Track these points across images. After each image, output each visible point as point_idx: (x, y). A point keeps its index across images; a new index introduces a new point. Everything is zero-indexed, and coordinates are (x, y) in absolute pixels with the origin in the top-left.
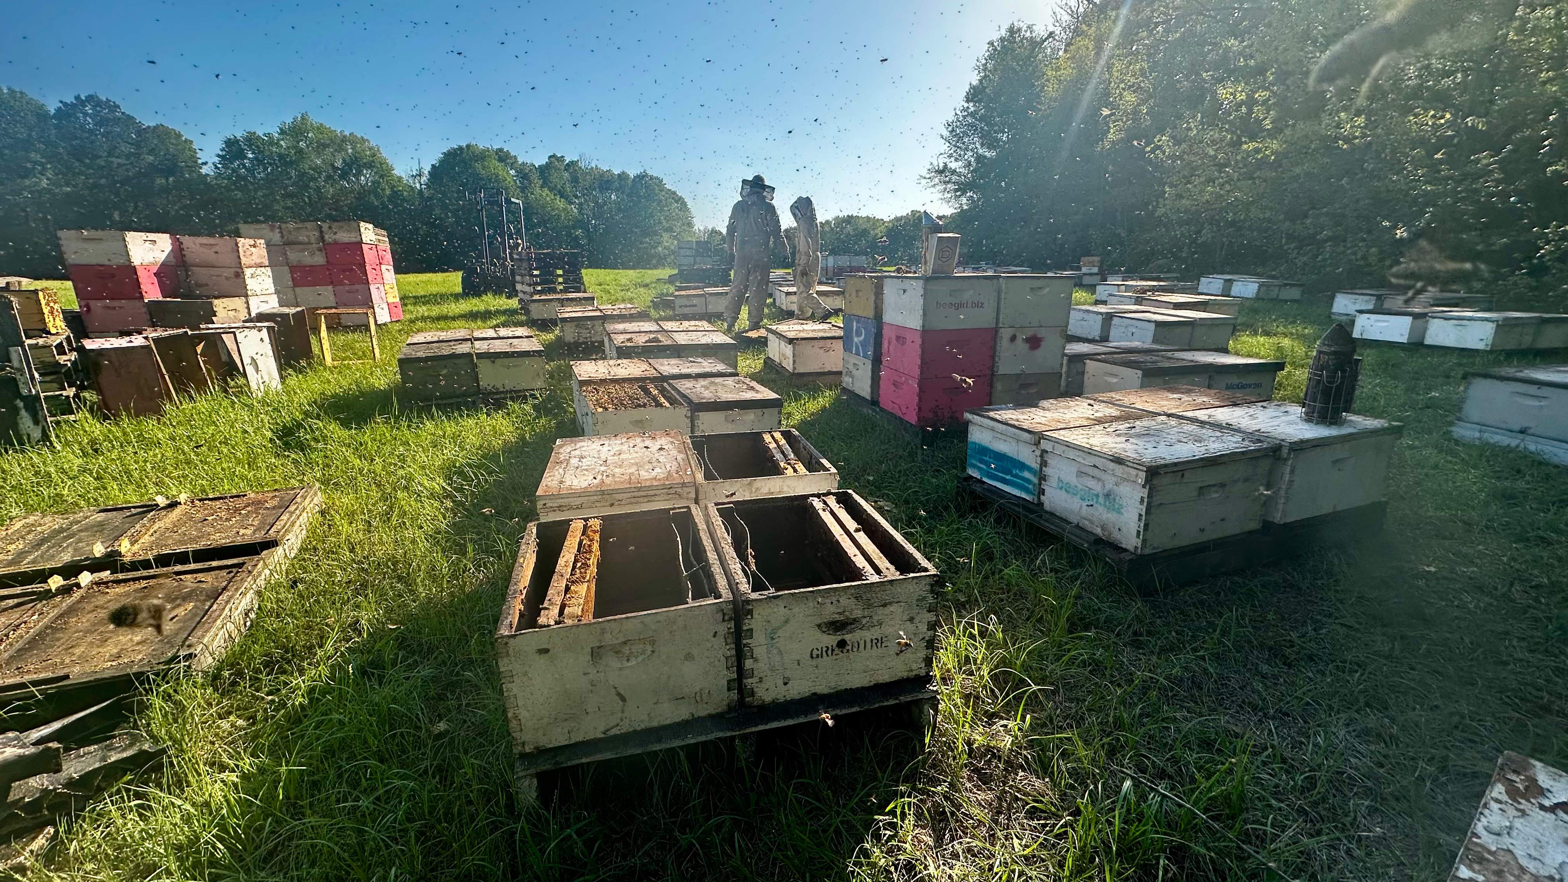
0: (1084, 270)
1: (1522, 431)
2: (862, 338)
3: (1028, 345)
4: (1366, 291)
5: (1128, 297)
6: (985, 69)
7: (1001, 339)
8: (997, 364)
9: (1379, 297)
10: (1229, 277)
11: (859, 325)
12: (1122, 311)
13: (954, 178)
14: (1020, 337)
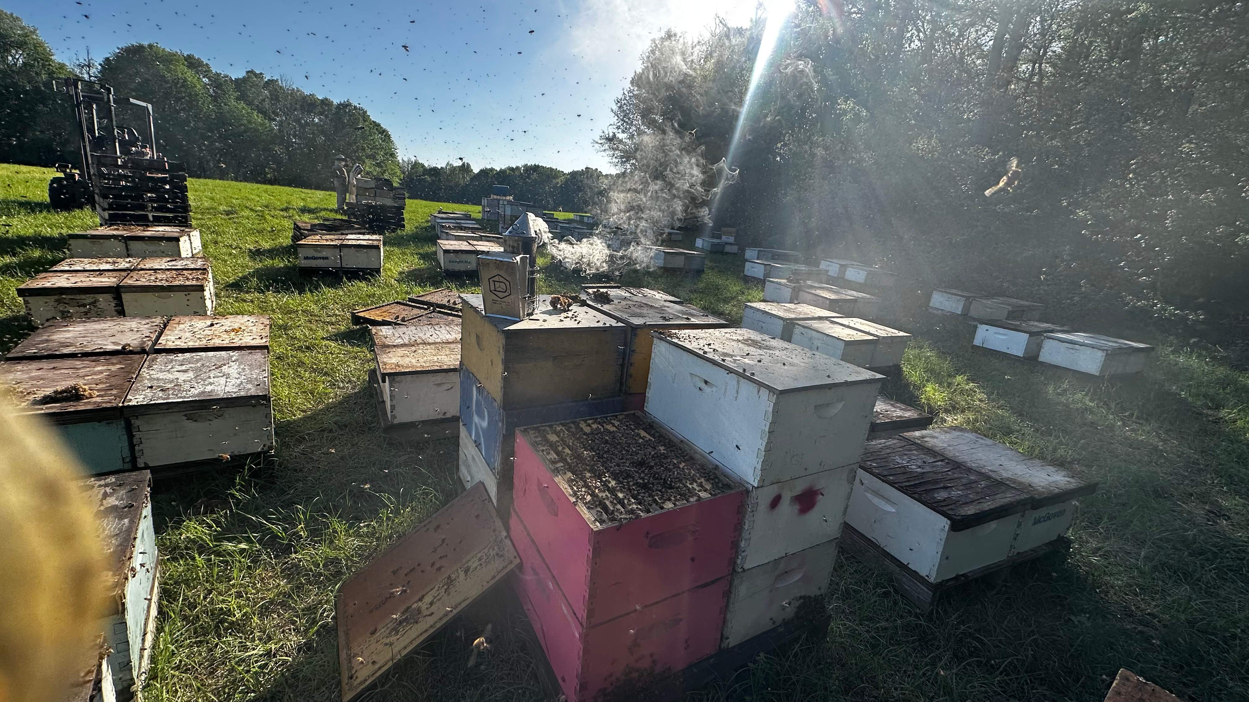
0: (724, 238)
2: (485, 424)
3: (797, 507)
4: (955, 291)
5: (785, 285)
6: (648, 61)
7: (755, 509)
8: (743, 554)
9: (967, 298)
10: (843, 262)
11: (480, 398)
12: (801, 316)
13: (621, 147)
14: (787, 497)
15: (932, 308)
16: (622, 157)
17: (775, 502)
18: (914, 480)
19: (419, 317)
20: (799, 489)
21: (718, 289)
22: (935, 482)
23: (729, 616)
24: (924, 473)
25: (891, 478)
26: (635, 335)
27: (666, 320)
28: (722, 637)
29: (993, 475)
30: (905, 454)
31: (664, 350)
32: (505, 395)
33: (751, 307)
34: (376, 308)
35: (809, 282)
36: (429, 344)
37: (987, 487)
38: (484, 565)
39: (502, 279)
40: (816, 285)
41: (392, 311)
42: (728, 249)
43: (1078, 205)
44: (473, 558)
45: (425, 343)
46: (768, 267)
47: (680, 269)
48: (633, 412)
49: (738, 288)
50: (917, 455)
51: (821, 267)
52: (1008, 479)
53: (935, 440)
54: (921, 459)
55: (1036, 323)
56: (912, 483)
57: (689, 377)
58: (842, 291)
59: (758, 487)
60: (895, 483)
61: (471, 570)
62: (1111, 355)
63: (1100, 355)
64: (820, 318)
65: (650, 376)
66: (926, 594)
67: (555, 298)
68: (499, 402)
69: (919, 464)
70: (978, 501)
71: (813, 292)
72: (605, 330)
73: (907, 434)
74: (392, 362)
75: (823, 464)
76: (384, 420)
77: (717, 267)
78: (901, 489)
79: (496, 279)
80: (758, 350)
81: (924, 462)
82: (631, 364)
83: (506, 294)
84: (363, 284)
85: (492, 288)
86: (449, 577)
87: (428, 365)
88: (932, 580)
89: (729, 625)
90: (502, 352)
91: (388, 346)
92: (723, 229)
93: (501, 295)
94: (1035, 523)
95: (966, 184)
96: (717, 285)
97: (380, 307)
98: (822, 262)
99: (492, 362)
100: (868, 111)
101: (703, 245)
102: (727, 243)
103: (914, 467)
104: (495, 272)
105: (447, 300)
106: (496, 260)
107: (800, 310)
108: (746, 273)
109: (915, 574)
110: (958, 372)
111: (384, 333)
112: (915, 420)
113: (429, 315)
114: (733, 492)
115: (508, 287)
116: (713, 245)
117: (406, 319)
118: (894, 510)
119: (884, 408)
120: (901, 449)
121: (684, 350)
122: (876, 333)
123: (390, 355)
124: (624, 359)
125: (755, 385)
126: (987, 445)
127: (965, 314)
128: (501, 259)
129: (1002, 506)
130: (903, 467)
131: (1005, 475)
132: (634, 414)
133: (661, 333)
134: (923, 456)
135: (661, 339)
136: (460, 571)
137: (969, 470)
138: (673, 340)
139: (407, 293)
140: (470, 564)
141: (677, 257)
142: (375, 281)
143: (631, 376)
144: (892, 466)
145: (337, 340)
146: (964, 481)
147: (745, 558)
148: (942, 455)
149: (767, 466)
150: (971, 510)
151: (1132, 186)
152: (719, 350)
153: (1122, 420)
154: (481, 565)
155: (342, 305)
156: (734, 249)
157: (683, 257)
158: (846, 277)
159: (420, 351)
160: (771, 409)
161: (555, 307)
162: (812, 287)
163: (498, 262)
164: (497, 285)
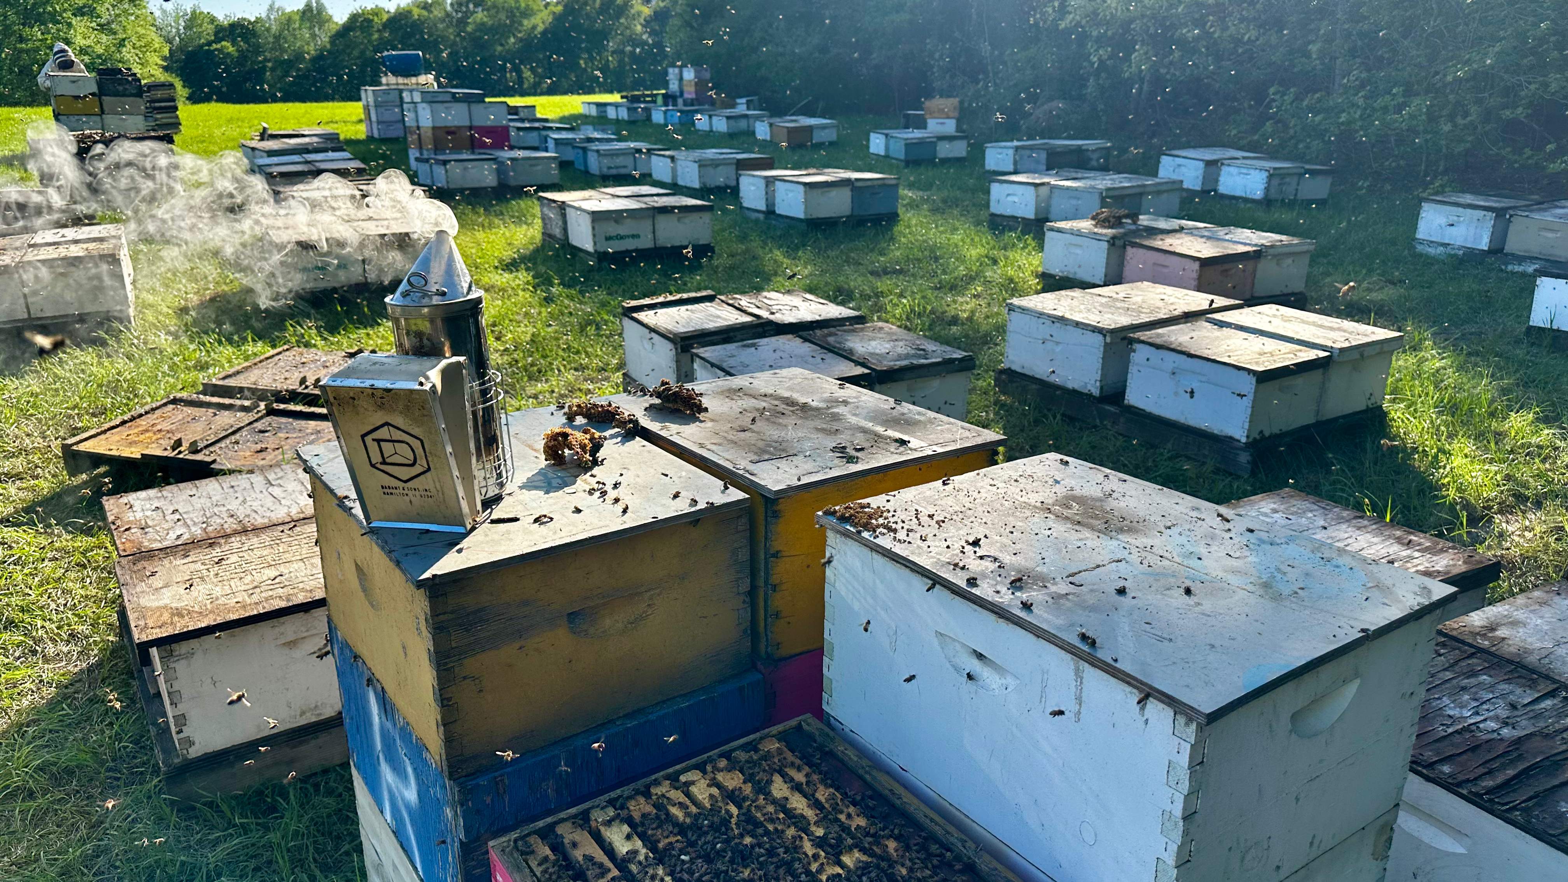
0: (933, 125)
2: (411, 795)
4: (1468, 199)
5: (1091, 235)
9: (1499, 213)
10: (1209, 156)
11: (389, 725)
12: (1144, 318)
15: (1421, 242)
18: (1503, 767)
19: (234, 433)
21: (936, 259)
24: (1519, 740)
25: (1446, 769)
26: (776, 515)
27: (851, 460)
30: (1463, 689)
31: (858, 564)
34: (124, 423)
35: (1144, 220)
36: (257, 530)
39: (398, 435)
40: (1162, 224)
41: (165, 426)
42: (944, 150)
46: (1044, 191)
48: (793, 722)
49: (982, 251)
50: (1491, 688)
51: (1162, 173)
53: (1523, 633)
54: (1503, 696)
56: (1500, 779)
57: (935, 642)
60: (1459, 784)
64: (1189, 317)
65: (827, 625)
68: (437, 758)
69: (1503, 713)
71: (1158, 243)
74: (161, 603)
75: (1317, 841)
76: (164, 751)
78: (1474, 800)
79: (383, 433)
80: (1105, 541)
81: (1513, 707)
82: (774, 588)
83: (417, 469)
84: (88, 356)
85: (376, 458)
87: (255, 598)
90: (426, 633)
91: (149, 555)
93: (405, 473)
96: (932, 249)
97: (133, 419)
98: (1165, 159)
99: (404, 647)
101: (887, 148)
102: (942, 138)
103: (1493, 725)
104: (378, 418)
105: (297, 376)
107: (1139, 299)
108: (995, 208)
111: (139, 515)
113: (259, 425)
115: (419, 451)
116: (909, 144)
117: (201, 445)
118: (1462, 850)
119: (1383, 552)
120: (1448, 675)
121: (912, 570)
122: (1325, 341)
123: (156, 581)
125: (1128, 689)
127: (1497, 250)
128: (389, 386)
132: (799, 727)
133: (844, 518)
134: (1505, 687)
135: (846, 534)
138: (878, 539)
139: (202, 367)
141: (832, 192)
142: (119, 342)
143: (777, 615)
144: (1441, 731)
145: (31, 523)
148: (1547, 677)
152: (1007, 559)
155: (39, 421)
156: (960, 149)
157: (848, 190)
159: (234, 558)
160: (1184, 760)
162: (1153, 232)
163: (379, 394)
164: (387, 448)
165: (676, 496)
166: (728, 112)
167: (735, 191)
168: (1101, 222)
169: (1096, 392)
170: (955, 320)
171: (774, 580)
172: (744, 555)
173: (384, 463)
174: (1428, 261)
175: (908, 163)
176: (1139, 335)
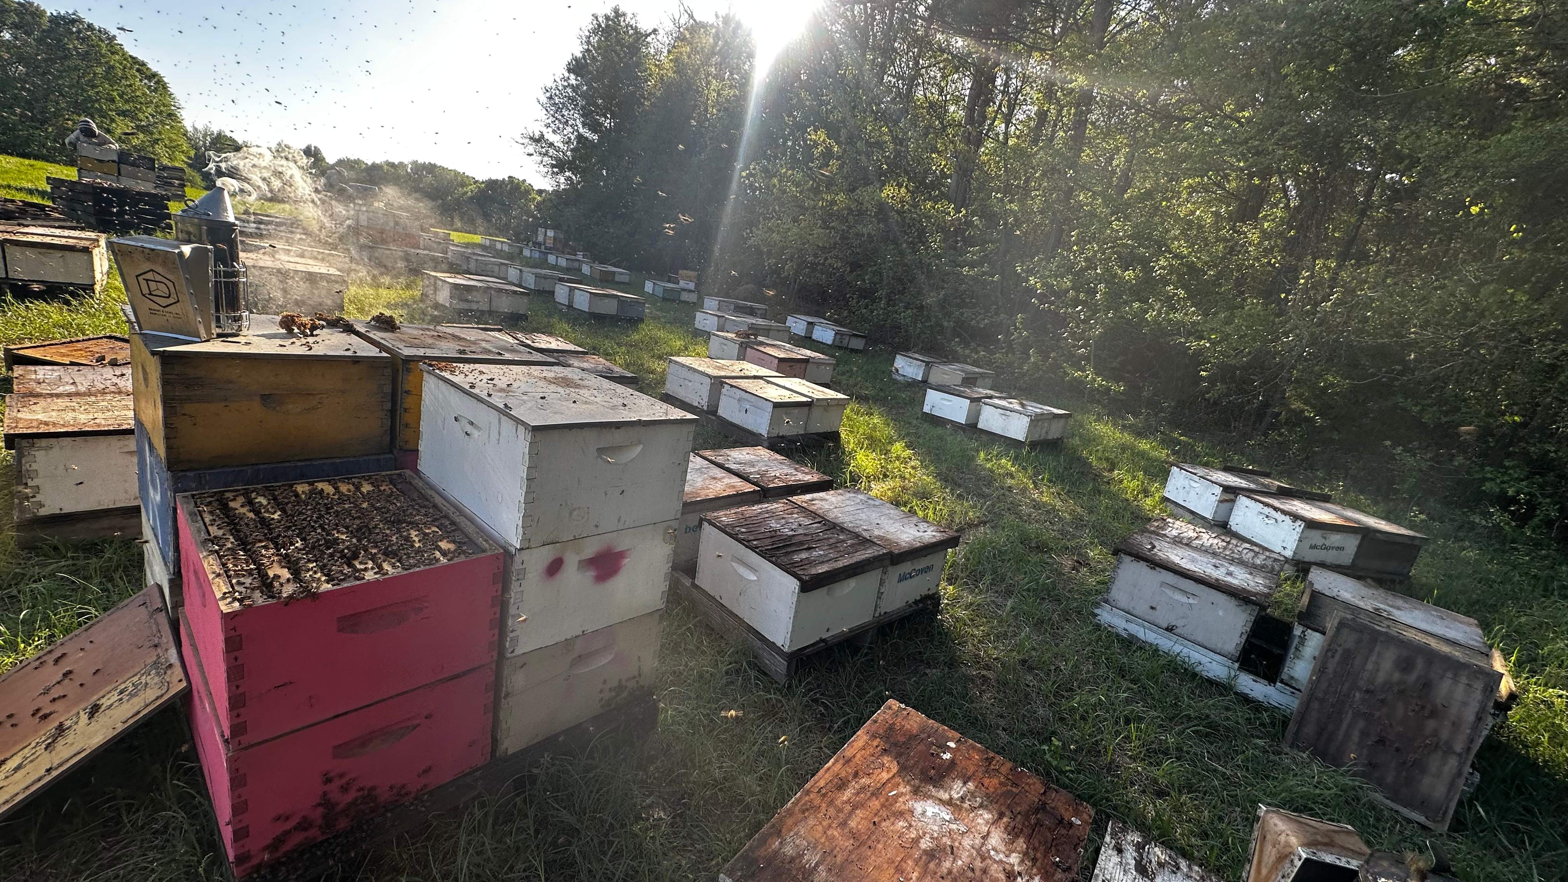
0: (682, 284)
1: (1170, 629)
2: (158, 498)
3: (591, 574)
4: (917, 356)
5: (732, 340)
6: (588, 43)
7: (521, 577)
8: (511, 635)
9: (927, 363)
10: (810, 319)
11: (152, 460)
12: (734, 374)
13: (551, 151)
14: (572, 561)
15: (894, 372)
16: (553, 166)
17: (554, 567)
18: (780, 543)
20: (590, 549)
22: (801, 543)
23: (502, 715)
24: (794, 535)
25: (756, 543)
26: (409, 370)
28: (495, 741)
29: (865, 534)
30: (783, 518)
31: (433, 387)
32: (169, 448)
33: (676, 362)
34: (63, 343)
35: (760, 338)
37: (852, 546)
38: (125, 698)
39: (159, 278)
40: (769, 342)
42: (685, 296)
43: (1030, 272)
44: (109, 692)
45: (120, 392)
46: (723, 320)
47: (612, 317)
48: (402, 471)
50: (796, 519)
51: (785, 323)
52: (879, 537)
53: (823, 503)
54: (799, 522)
55: (980, 390)
56: (776, 546)
58: (796, 349)
59: (521, 549)
60: (758, 548)
61: (103, 708)
62: (1036, 421)
63: (1026, 421)
64: (755, 377)
65: (421, 421)
66: (779, 667)
67: (287, 317)
68: (165, 462)
69: (793, 527)
70: (836, 560)
71: (761, 349)
72: (356, 360)
73: (795, 498)
74: (35, 418)
75: (622, 520)
77: (665, 317)
78: (760, 553)
79: (149, 276)
81: (800, 525)
82: (405, 410)
83: (171, 300)
85: (146, 291)
86: (61, 724)
88: (786, 649)
89: (504, 726)
90: (158, 384)
91: (38, 395)
92: (680, 272)
93: (164, 302)
94: (900, 581)
95: (935, 241)
96: (656, 338)
97: (71, 342)
98: (789, 318)
99: (155, 402)
100: (840, 147)
102: (684, 290)
103: (786, 530)
104: (147, 266)
106: (142, 247)
107: (736, 367)
108: (697, 325)
109: (772, 645)
110: (901, 438)
112: (814, 484)
114: (483, 555)
115: (173, 290)
116: (665, 290)
118: (756, 579)
120: (781, 513)
121: (451, 385)
122: (810, 394)
123: (36, 407)
124: (394, 402)
125: (513, 423)
126: (875, 506)
127: (922, 380)
128: (152, 247)
129: (857, 563)
130: (775, 531)
131: (876, 532)
132: (404, 474)
133: (431, 365)
134: (802, 519)
135: (429, 372)
136: (82, 713)
137: (843, 530)
138: (443, 374)
140: (103, 701)
141: (607, 301)
142: (81, 304)
143: (407, 425)
144: (763, 531)
146: (832, 541)
147: (515, 640)
148: (822, 517)
149: (529, 519)
150: (822, 569)
151: (1076, 258)
153: (1034, 482)
154: (121, 699)
156: (693, 298)
157: (615, 302)
158: (814, 337)
160: (527, 450)
161: (290, 331)
162: (762, 344)
163: (147, 251)
164: (153, 285)
165: (348, 350)
166: (568, 256)
167: (552, 293)
168: (738, 334)
169: (705, 408)
170: (653, 372)
171: (406, 405)
172: (388, 389)
173: (150, 294)
174: (896, 382)
175: (664, 299)
176: (727, 381)
